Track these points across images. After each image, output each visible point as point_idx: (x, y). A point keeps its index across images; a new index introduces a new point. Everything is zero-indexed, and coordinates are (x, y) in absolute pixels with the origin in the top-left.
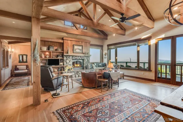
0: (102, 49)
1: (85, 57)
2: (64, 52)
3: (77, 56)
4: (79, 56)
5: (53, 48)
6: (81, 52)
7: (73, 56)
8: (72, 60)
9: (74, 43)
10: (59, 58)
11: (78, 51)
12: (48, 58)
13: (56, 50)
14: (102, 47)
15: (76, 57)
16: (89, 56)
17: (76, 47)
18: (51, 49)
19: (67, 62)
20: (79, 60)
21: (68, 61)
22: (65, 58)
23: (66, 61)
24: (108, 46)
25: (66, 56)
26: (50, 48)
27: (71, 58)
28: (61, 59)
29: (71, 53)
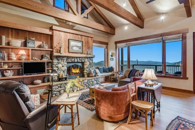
0: (107, 48)
1: (86, 59)
2: (54, 51)
3: (74, 57)
4: (77, 58)
5: (34, 43)
6: (80, 51)
7: (68, 57)
8: (66, 63)
9: (70, 36)
10: (45, 60)
11: (75, 49)
12: (23, 61)
13: (40, 46)
14: (107, 44)
15: (74, 59)
16: (92, 57)
17: (72, 43)
18: (29, 45)
19: (59, 67)
20: (77, 64)
21: (60, 65)
22: (55, 61)
23: (57, 66)
24: (116, 43)
25: (57, 57)
26: (28, 43)
27: (65, 60)
28: (48, 63)
29: (65, 53)
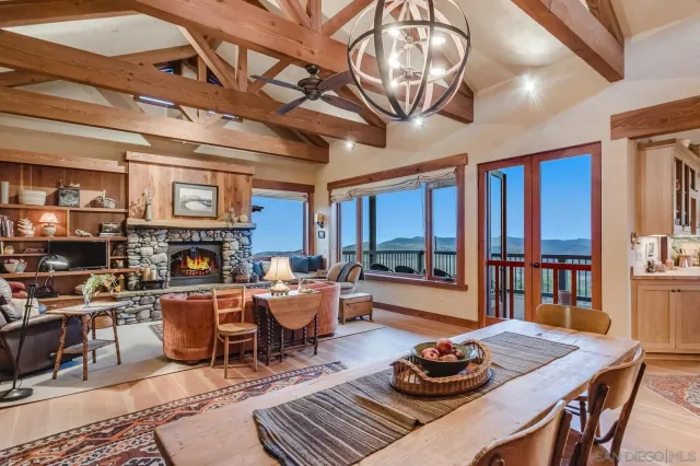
0: (310, 201)
1: (230, 234)
2: (131, 213)
3: (191, 229)
4: (199, 230)
5: (77, 196)
6: (211, 211)
7: (171, 230)
8: (166, 245)
9: (175, 175)
10: (106, 236)
11: (194, 207)
12: (51, 238)
13: (94, 203)
14: (309, 190)
15: (189, 234)
16: (248, 230)
17: (184, 193)
18: (63, 200)
19: (144, 253)
20: (200, 247)
21: (147, 250)
22: (134, 239)
23: (138, 250)
25: (139, 230)
26: (63, 195)
27: (164, 236)
28: (115, 244)
29: (164, 218)
